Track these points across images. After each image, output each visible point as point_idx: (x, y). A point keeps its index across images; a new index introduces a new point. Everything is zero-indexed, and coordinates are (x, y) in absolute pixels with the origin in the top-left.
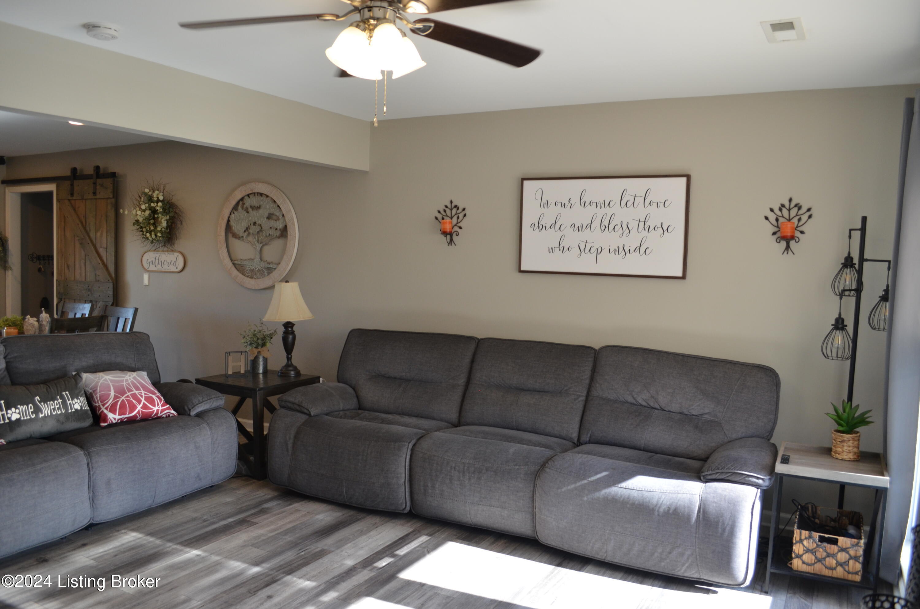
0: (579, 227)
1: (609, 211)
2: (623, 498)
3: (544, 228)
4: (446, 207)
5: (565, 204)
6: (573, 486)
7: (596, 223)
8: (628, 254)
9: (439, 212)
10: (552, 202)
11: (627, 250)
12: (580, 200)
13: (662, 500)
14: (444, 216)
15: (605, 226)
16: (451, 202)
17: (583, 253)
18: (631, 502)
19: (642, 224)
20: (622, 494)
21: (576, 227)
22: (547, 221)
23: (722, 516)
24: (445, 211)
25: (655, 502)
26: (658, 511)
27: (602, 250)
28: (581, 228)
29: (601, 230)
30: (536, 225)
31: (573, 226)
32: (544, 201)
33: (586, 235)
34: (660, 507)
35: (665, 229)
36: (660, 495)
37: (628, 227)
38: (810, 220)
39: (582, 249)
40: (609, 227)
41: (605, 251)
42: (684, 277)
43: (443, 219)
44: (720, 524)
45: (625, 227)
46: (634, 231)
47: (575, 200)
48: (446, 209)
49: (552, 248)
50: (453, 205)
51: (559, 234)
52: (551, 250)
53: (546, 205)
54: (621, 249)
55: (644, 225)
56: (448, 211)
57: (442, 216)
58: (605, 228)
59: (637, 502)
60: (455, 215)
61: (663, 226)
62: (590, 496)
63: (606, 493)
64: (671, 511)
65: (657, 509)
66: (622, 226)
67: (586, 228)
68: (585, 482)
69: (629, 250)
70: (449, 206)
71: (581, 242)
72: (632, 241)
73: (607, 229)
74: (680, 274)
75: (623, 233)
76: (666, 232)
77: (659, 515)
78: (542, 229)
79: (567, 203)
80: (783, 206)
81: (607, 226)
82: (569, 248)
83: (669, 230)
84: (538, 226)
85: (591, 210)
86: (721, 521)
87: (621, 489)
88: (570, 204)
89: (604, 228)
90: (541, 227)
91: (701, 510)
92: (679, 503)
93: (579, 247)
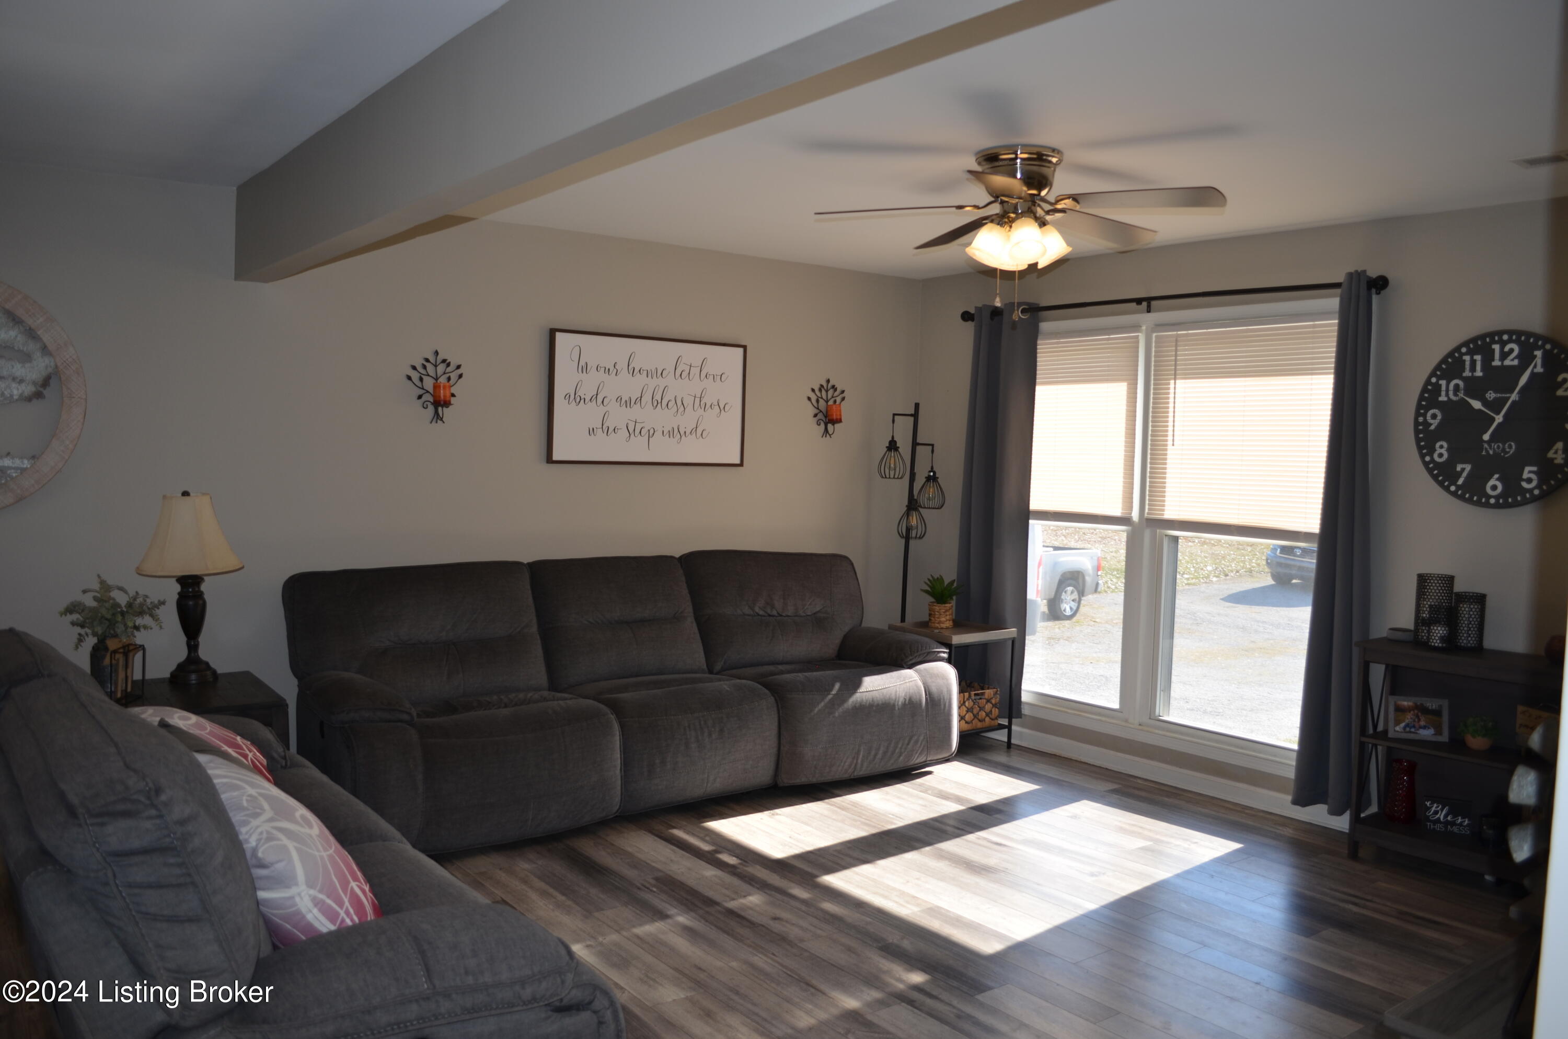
0: (626, 401)
1: (662, 382)
2: (868, 702)
3: (582, 401)
4: (427, 360)
5: (609, 369)
6: (822, 704)
7: (647, 398)
8: (683, 437)
9: (414, 368)
10: (592, 364)
11: (682, 433)
12: (628, 366)
13: (898, 695)
14: (422, 376)
15: (657, 401)
16: (437, 353)
17: (632, 436)
18: (876, 704)
19: (697, 400)
20: (867, 698)
21: (623, 401)
22: (587, 391)
23: (942, 693)
24: (425, 367)
25: (894, 698)
26: (898, 705)
27: (654, 432)
28: (628, 403)
29: (653, 406)
30: (572, 397)
31: (619, 399)
32: (582, 363)
33: (635, 412)
34: (898, 701)
35: (722, 407)
36: (895, 689)
37: (683, 404)
38: (843, 402)
39: (631, 430)
40: (661, 402)
41: (658, 434)
42: (741, 465)
43: (421, 380)
44: (942, 700)
45: (679, 403)
46: (689, 409)
47: (622, 365)
48: (427, 364)
49: (593, 429)
50: (440, 358)
51: (602, 409)
52: (591, 432)
53: (585, 369)
54: (676, 431)
55: (700, 401)
56: (430, 368)
57: (419, 375)
58: (658, 403)
59: (880, 702)
60: (442, 375)
61: (720, 404)
62: (841, 710)
63: (853, 702)
64: (907, 702)
65: (897, 703)
66: (677, 402)
67: (635, 403)
68: (830, 697)
69: (685, 432)
70: (432, 359)
71: (629, 422)
72: (687, 421)
73: (659, 405)
74: (738, 461)
75: (677, 411)
76: (723, 411)
77: (899, 709)
78: (580, 402)
79: (612, 368)
80: (822, 386)
81: (659, 401)
82: (614, 430)
83: (726, 409)
84: (575, 398)
85: (641, 379)
86: (942, 697)
87: (865, 694)
88: (615, 371)
89: (656, 404)
90: (578, 400)
91: (927, 693)
92: (911, 691)
93: (627, 427)
